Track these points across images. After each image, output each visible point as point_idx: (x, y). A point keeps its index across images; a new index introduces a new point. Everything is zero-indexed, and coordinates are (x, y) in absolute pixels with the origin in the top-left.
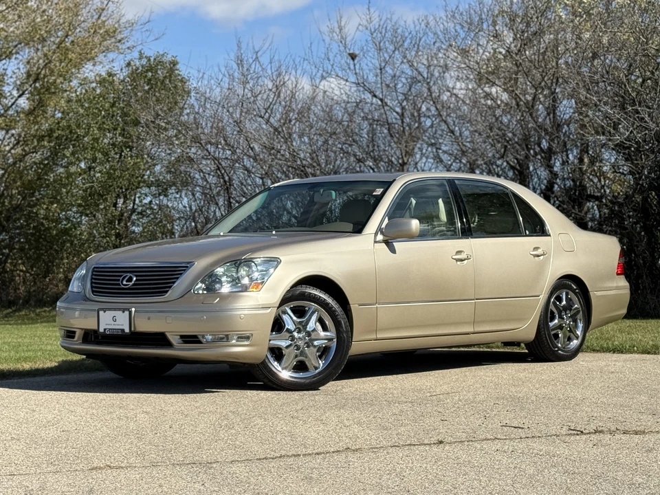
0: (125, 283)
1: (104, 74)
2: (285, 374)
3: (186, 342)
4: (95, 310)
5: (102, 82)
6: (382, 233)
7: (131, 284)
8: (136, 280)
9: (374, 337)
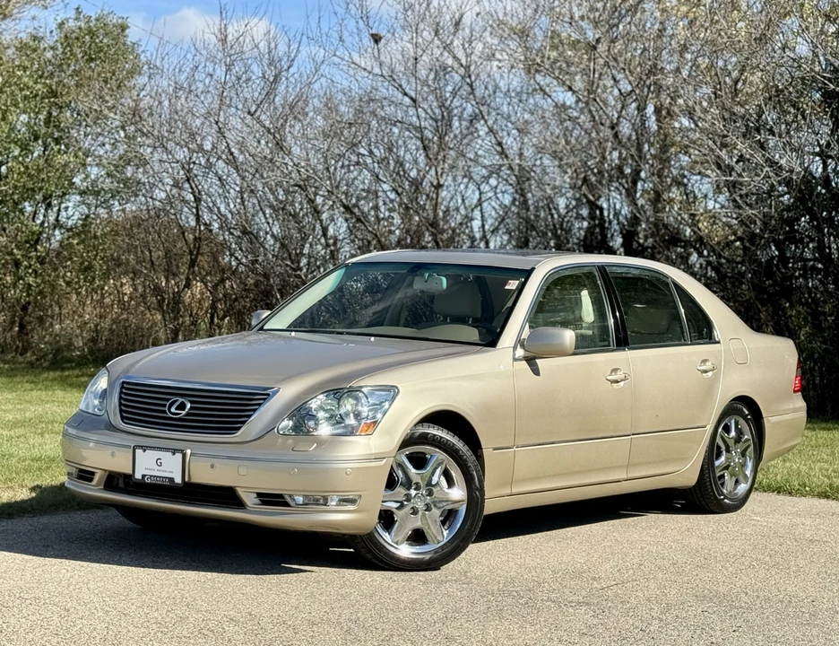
0: (173, 410)
1: (24, 36)
2: (405, 551)
3: (264, 503)
4: (129, 447)
5: (22, 47)
6: (523, 346)
7: (184, 412)
8: (191, 408)
9: (509, 492)
